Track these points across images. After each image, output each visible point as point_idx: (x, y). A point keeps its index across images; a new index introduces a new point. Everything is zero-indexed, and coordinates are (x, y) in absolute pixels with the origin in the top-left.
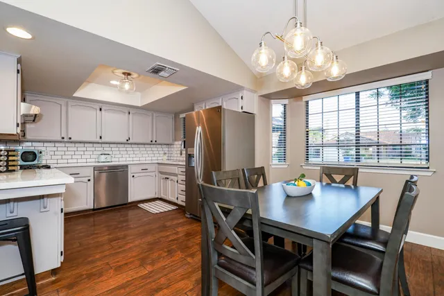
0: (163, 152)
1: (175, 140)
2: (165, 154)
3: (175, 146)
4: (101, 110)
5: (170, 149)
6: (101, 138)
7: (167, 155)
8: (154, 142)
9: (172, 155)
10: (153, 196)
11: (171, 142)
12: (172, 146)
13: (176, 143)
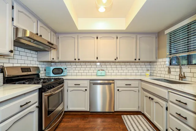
0: (146, 69)
1: (158, 58)
2: (148, 70)
3: (158, 63)
4: (97, 38)
5: (153, 66)
6: (97, 58)
7: (150, 72)
8: (137, 60)
9: (155, 72)
10: (135, 109)
11: (154, 59)
12: (155, 64)
13: (160, 60)
